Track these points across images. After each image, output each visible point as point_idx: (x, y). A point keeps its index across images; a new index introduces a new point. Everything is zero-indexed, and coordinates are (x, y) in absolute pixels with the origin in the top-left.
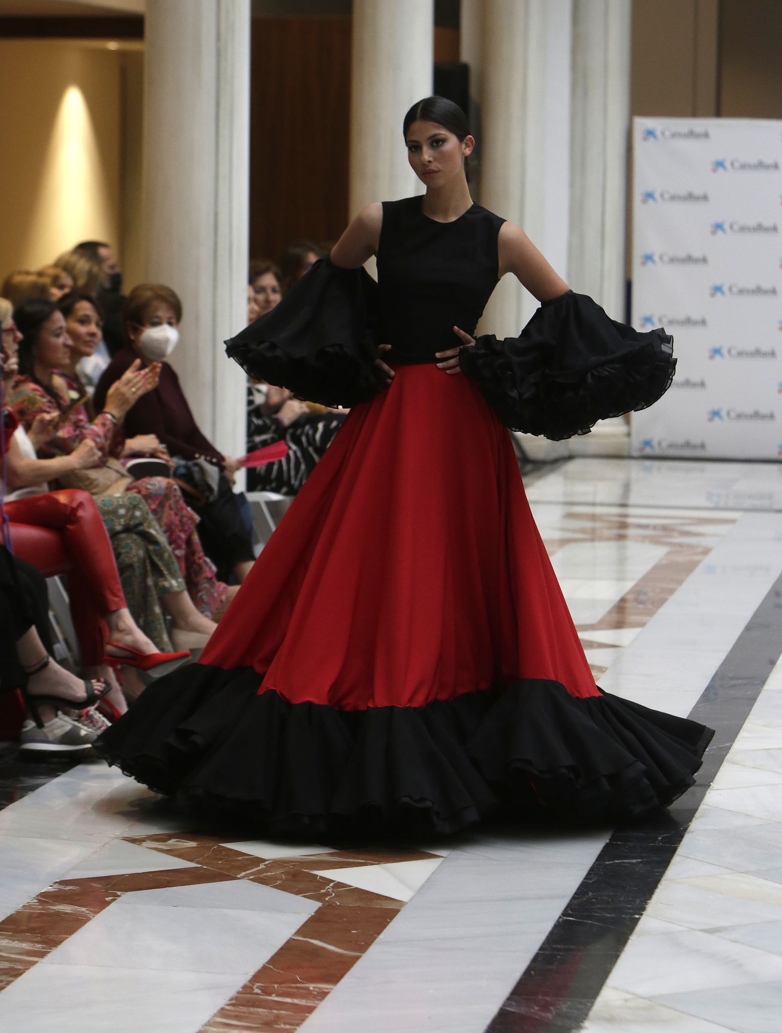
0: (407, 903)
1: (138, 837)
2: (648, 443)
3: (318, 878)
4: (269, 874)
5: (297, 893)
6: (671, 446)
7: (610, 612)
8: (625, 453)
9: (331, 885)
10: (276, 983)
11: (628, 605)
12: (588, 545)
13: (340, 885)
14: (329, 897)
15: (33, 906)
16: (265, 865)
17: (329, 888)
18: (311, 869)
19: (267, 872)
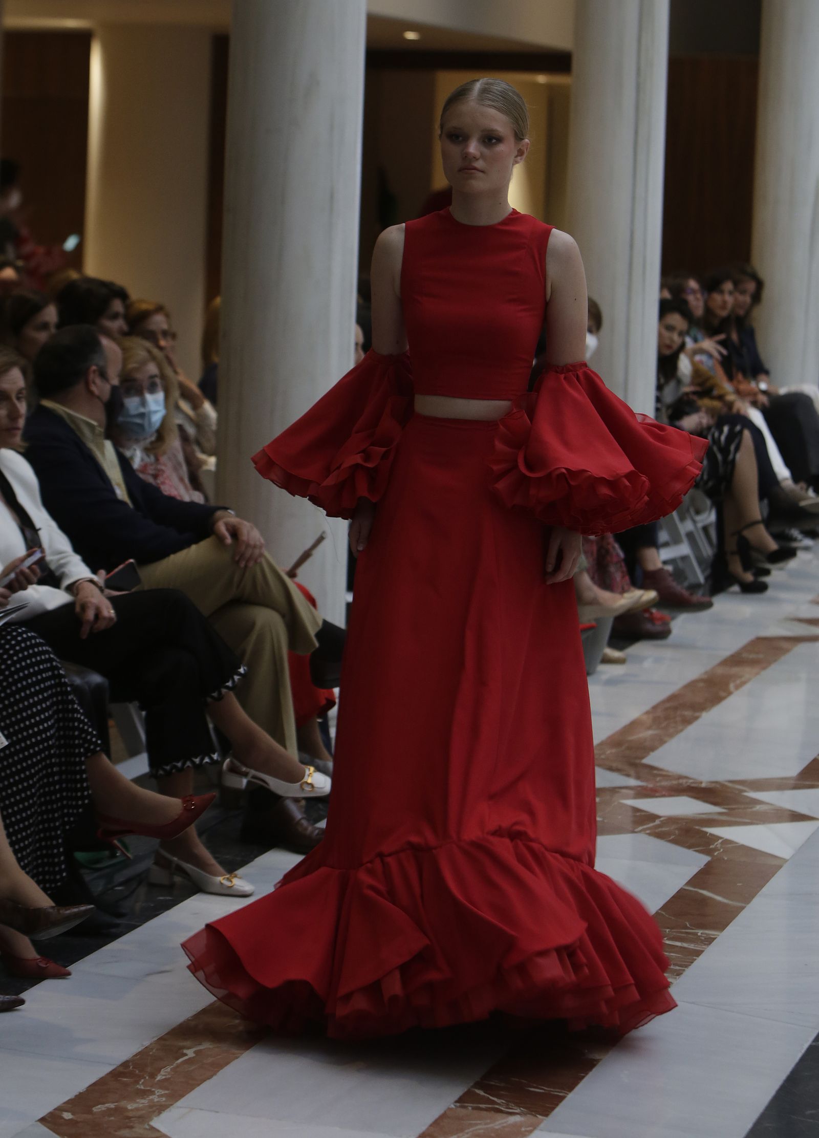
0: (788, 860)
3: (708, 834)
4: (664, 829)
5: (689, 847)
9: (720, 841)
10: (668, 928)
13: (727, 842)
16: (660, 821)
17: (717, 845)
18: (702, 826)
19: (662, 827)
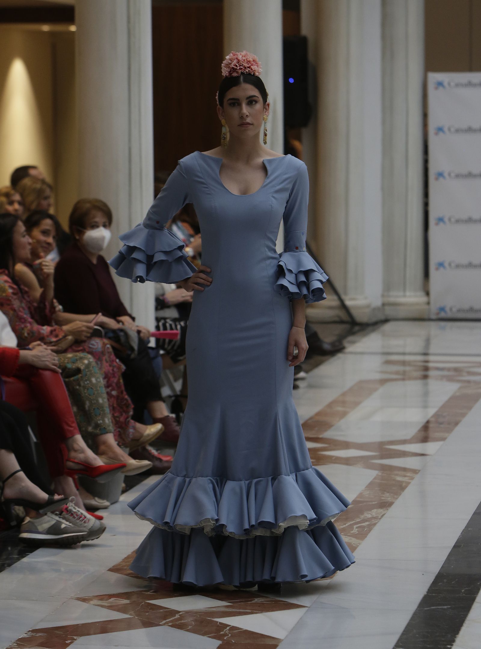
0: (283, 640)
1: (87, 597)
2: (442, 309)
3: (218, 624)
4: (183, 621)
5: (204, 634)
6: (459, 311)
7: (419, 431)
8: (426, 317)
9: (228, 628)
11: (431, 425)
12: (401, 383)
13: (233, 628)
14: (226, 637)
15: (13, 648)
16: (179, 615)
17: (226, 631)
18: (213, 618)
19: (181, 620)
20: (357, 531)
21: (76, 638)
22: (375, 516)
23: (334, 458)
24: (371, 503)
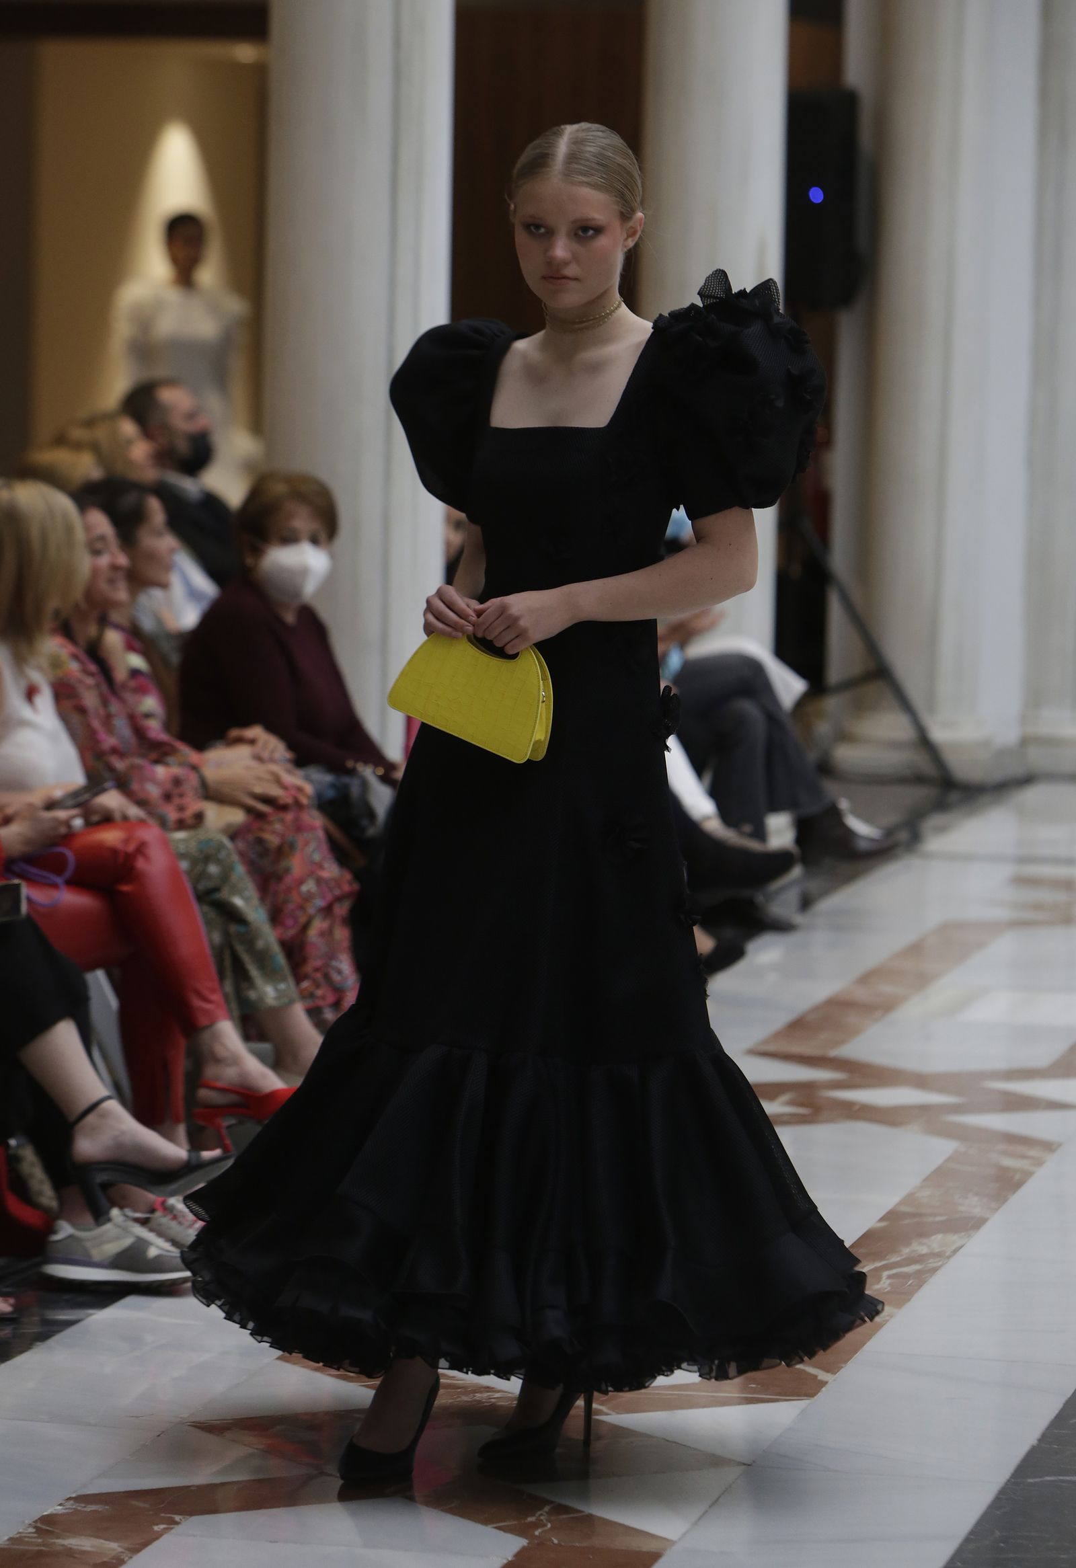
1: (218, 1422)
7: (1073, 1049)
14: (540, 1530)
15: (27, 1539)
20: (890, 1284)
21: (181, 1519)
22: (937, 1250)
23: (857, 1107)
24: (930, 1219)
